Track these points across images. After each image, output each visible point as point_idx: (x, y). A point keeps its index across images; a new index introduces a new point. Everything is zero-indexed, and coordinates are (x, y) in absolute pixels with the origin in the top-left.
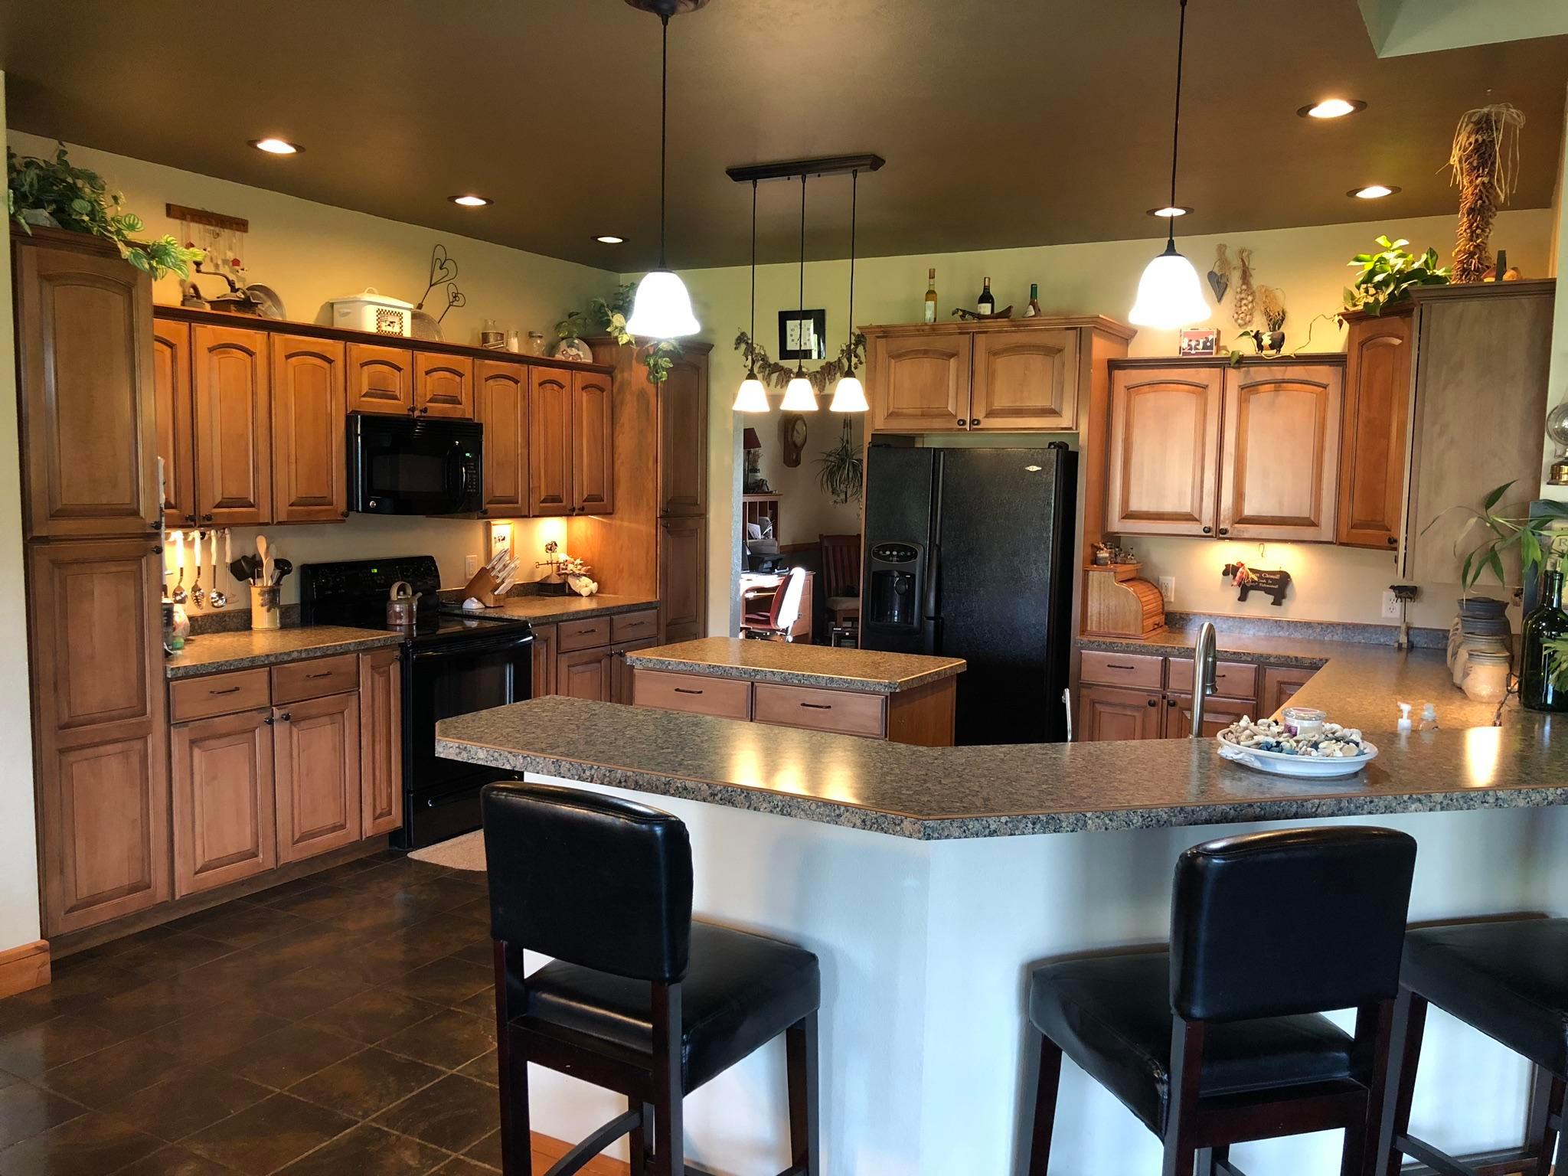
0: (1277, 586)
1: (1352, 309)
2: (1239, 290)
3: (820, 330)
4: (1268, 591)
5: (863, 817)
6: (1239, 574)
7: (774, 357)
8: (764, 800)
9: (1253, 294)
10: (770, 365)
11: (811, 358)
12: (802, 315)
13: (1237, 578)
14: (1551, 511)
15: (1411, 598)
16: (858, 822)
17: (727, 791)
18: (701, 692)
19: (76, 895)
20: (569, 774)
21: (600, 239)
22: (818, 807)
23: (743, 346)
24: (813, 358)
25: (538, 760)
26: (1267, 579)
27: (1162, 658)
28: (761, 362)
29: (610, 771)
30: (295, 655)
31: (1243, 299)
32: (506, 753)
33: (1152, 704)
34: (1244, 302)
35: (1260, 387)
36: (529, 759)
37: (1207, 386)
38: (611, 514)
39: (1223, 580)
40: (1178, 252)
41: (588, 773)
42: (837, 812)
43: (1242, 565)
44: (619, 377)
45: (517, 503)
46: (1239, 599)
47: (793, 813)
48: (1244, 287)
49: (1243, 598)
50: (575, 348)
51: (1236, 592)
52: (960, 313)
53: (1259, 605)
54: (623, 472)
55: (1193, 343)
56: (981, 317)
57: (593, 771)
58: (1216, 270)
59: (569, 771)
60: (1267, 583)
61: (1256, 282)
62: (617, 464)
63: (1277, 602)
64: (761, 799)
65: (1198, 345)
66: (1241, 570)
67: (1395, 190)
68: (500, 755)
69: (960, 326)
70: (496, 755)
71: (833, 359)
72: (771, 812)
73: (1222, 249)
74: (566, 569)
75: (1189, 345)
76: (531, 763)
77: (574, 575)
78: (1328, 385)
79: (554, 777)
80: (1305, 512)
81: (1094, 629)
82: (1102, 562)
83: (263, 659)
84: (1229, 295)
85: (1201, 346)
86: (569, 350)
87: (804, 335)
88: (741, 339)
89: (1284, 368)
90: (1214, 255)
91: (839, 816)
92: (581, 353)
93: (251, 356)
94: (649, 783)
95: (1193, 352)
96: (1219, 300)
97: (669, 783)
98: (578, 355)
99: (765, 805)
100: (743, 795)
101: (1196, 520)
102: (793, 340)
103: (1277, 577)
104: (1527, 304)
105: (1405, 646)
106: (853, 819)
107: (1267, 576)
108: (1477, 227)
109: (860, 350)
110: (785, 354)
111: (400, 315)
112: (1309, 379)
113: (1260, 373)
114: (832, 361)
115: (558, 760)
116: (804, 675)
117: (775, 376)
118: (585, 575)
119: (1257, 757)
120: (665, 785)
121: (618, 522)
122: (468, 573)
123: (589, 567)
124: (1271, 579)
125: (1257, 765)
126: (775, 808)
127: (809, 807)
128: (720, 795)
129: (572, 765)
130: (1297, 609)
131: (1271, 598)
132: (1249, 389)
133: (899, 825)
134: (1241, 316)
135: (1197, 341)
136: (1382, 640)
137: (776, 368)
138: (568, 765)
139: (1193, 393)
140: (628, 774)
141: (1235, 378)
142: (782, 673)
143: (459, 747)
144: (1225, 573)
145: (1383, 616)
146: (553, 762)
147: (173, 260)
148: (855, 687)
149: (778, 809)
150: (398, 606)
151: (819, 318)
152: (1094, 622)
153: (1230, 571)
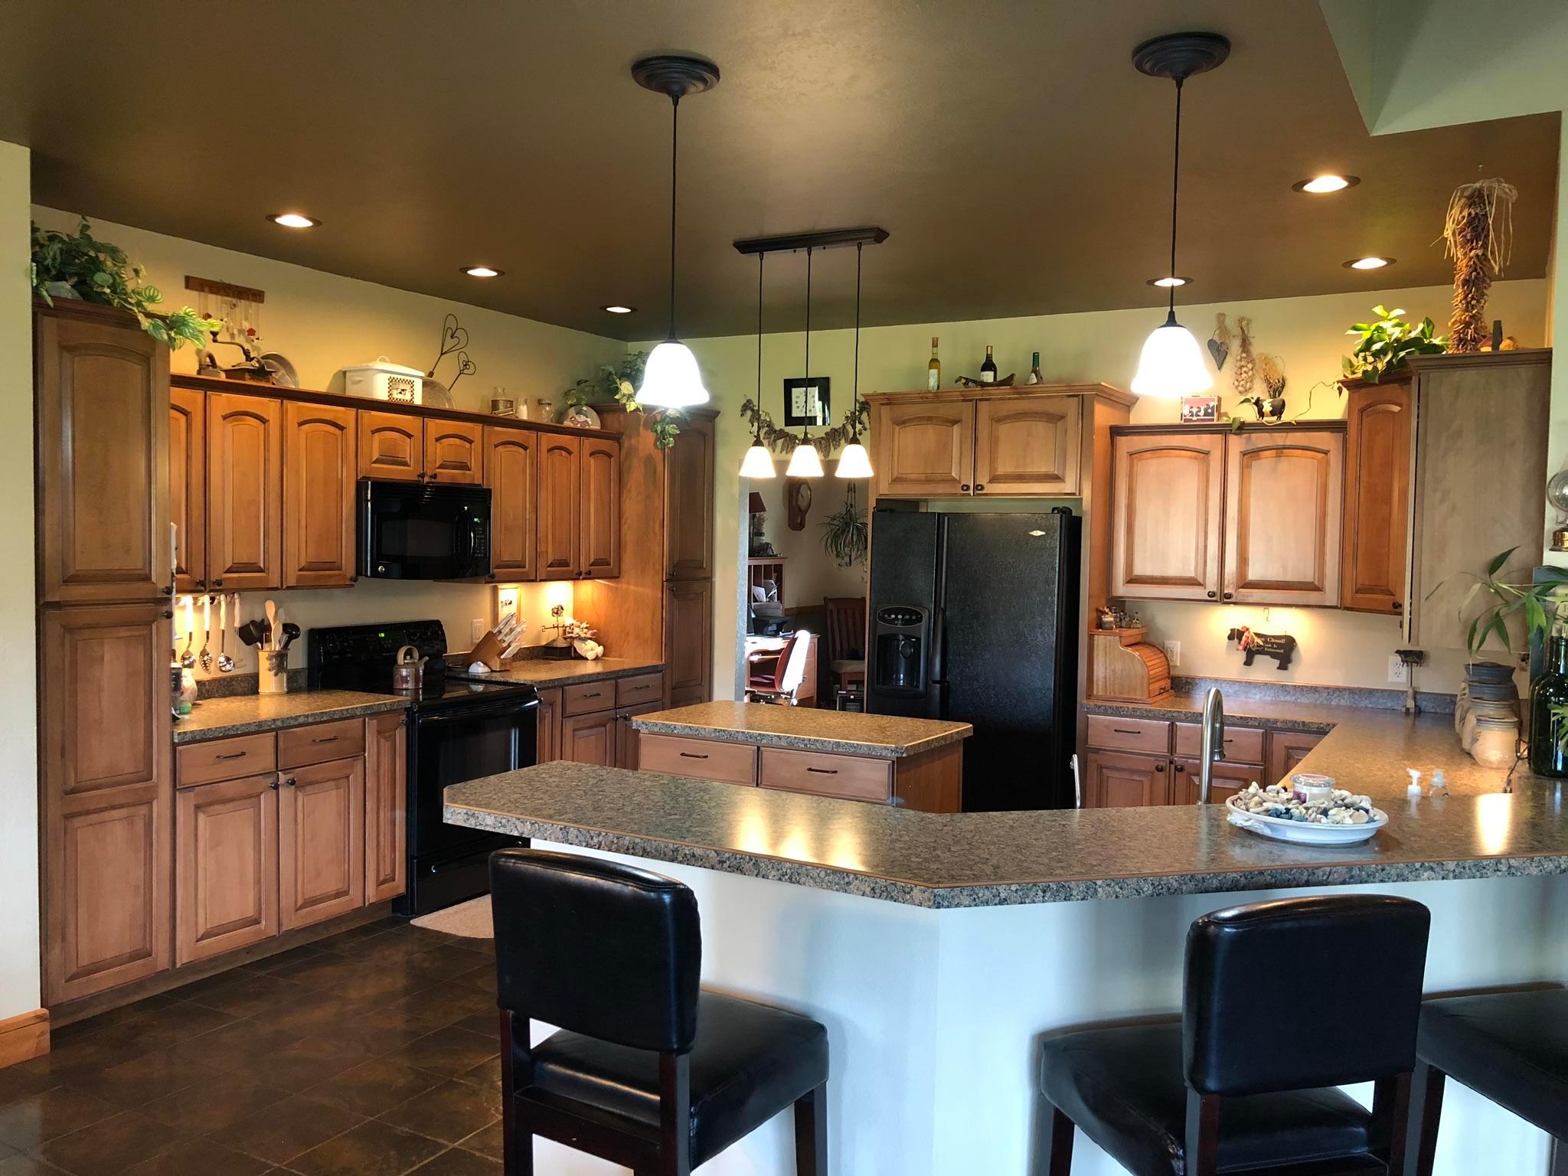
0: (1283, 650)
1: (1351, 377)
2: (1239, 358)
3: (825, 397)
4: (1274, 656)
5: (872, 885)
6: (1244, 638)
7: (779, 423)
8: (773, 868)
9: (1252, 361)
10: (775, 432)
11: (815, 424)
12: (808, 382)
13: (1242, 642)
14: (1554, 577)
15: (1417, 663)
16: (868, 890)
17: (736, 858)
18: (706, 757)
19: (77, 964)
20: (577, 841)
21: (609, 309)
22: (827, 875)
23: (749, 413)
24: (818, 424)
25: (546, 826)
26: (1272, 644)
27: (1168, 723)
28: (767, 429)
29: (617, 838)
30: (301, 720)
31: (1243, 366)
32: (514, 819)
33: (1160, 769)
34: (1244, 369)
35: (1261, 453)
36: (537, 825)
37: (1209, 452)
38: (618, 577)
39: (1228, 646)
40: (1178, 323)
41: (596, 840)
42: (846, 880)
43: (1248, 629)
44: (626, 444)
45: (525, 567)
46: (1245, 664)
47: (802, 880)
48: (1244, 355)
49: (1248, 662)
50: (584, 415)
51: (1242, 656)
52: (963, 381)
53: (1265, 669)
54: (629, 537)
55: (1195, 410)
56: (984, 385)
57: (601, 838)
58: (1216, 338)
59: (577, 837)
60: (1272, 648)
61: (1256, 349)
62: (624, 528)
63: (1283, 666)
64: (770, 867)
65: (1200, 411)
66: (1246, 634)
67: (1391, 261)
68: (508, 821)
69: (964, 393)
70: (504, 821)
71: (838, 425)
72: (780, 879)
73: (1221, 317)
74: (572, 633)
75: (1190, 412)
76: (539, 829)
77: (580, 638)
78: (1329, 451)
79: (561, 844)
80: (1308, 575)
81: (1100, 694)
82: (1107, 626)
83: (269, 723)
84: (1230, 363)
85: (1202, 413)
86: (577, 418)
87: (808, 402)
88: (747, 406)
89: (1285, 434)
90: (1214, 324)
91: (848, 883)
92: (589, 420)
93: (265, 423)
94: (656, 850)
95: (1195, 418)
96: (1220, 369)
97: (676, 850)
98: (586, 421)
99: (773, 873)
100: (752, 863)
101: (1200, 584)
102: (798, 407)
103: (1283, 641)
104: (1525, 372)
105: (1412, 710)
106: (862, 887)
107: (1273, 641)
108: (1473, 298)
109: (864, 416)
110: (790, 420)
111: (411, 383)
112: (1311, 446)
113: (1261, 440)
114: (837, 427)
115: (565, 827)
116: (810, 740)
117: (780, 442)
118: (591, 639)
119: (1266, 824)
120: (673, 851)
121: (624, 586)
122: (474, 637)
123: (595, 631)
124: (1276, 644)
125: (1267, 832)
126: (784, 876)
127: (818, 875)
128: (728, 862)
129: (580, 832)
130: (1302, 673)
131: (1277, 662)
132: (1251, 455)
133: (909, 893)
134: (1242, 383)
135: (1198, 408)
136: (1389, 705)
137: (781, 434)
138: (575, 832)
139: (1196, 458)
140: (637, 840)
141: (1236, 444)
142: (789, 737)
143: (467, 813)
144: (1231, 637)
145: (1390, 680)
146: (561, 829)
147: (191, 331)
148: (861, 751)
149: (787, 877)
150: (404, 670)
151: (824, 386)
152: (1100, 687)
153: (1236, 635)
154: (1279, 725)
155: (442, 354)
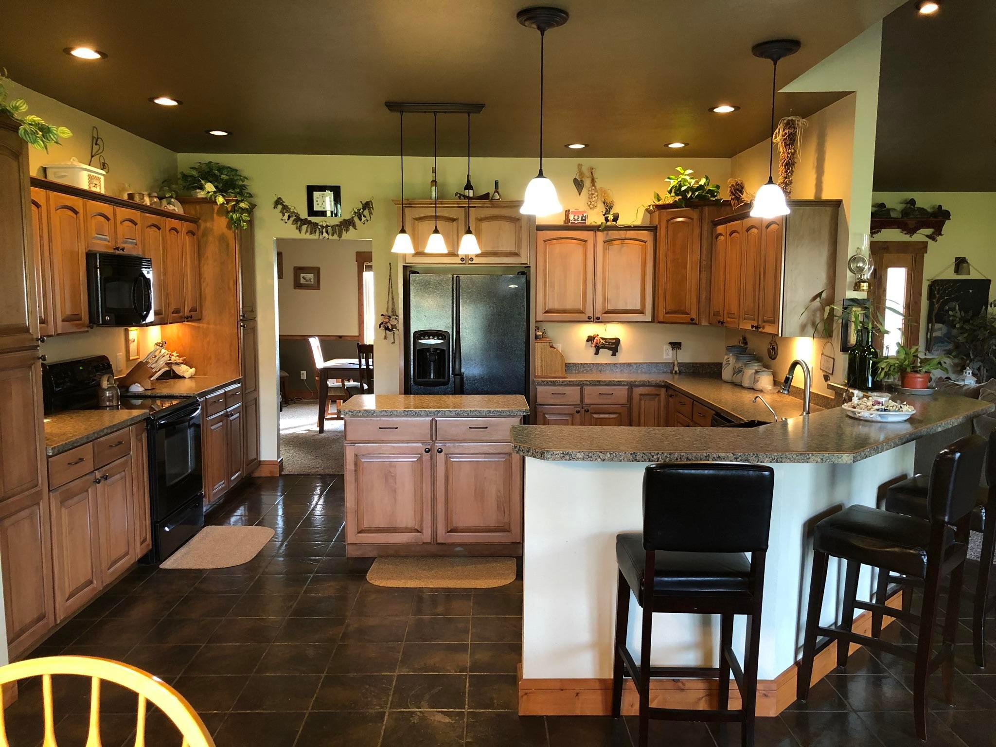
0: (614, 346)
1: (657, 203)
2: (590, 189)
3: (337, 199)
4: (609, 349)
5: (821, 457)
6: (595, 340)
7: (304, 214)
8: (767, 457)
9: (597, 191)
10: (302, 220)
11: (326, 216)
12: (322, 189)
13: (594, 343)
15: (679, 348)
16: (819, 460)
17: (745, 455)
18: (397, 428)
19: (13, 630)
20: (643, 459)
21: (211, 133)
22: (797, 456)
23: (280, 207)
24: (328, 216)
25: (620, 454)
26: (609, 342)
27: (580, 387)
28: (295, 217)
29: (670, 454)
30: (105, 431)
31: (593, 194)
32: (598, 453)
33: (578, 412)
34: (594, 196)
35: (613, 242)
36: (614, 454)
37: (586, 241)
38: (200, 319)
39: (586, 346)
41: (655, 457)
42: (808, 457)
43: (598, 335)
44: (203, 226)
46: (595, 354)
47: (783, 461)
48: (593, 188)
49: (597, 353)
50: (173, 205)
51: (593, 350)
52: (459, 195)
53: (605, 357)
54: (209, 291)
55: (576, 217)
57: (659, 456)
58: (577, 178)
59: (642, 457)
60: (609, 345)
61: (598, 185)
62: (204, 285)
63: (614, 354)
64: (765, 456)
65: (579, 218)
66: (596, 338)
68: (593, 454)
70: (590, 454)
72: (771, 462)
73: (580, 166)
75: (574, 218)
76: (616, 456)
78: (647, 241)
79: (632, 462)
80: (638, 307)
81: (539, 375)
82: (539, 337)
84: (584, 191)
85: (580, 219)
86: (168, 206)
87: (325, 201)
88: (279, 202)
89: (625, 232)
90: (576, 170)
92: (176, 208)
94: (695, 457)
95: (576, 222)
96: (580, 194)
97: (709, 456)
98: (174, 209)
99: (767, 459)
100: (754, 456)
101: (583, 313)
102: (318, 204)
103: (614, 341)
105: (678, 372)
106: (816, 459)
107: (609, 341)
109: (366, 212)
110: (312, 212)
111: (99, 179)
112: (638, 238)
113: (614, 234)
114: (347, 218)
115: (634, 453)
117: (304, 227)
120: (706, 457)
121: (205, 326)
124: (611, 342)
126: (773, 460)
127: (792, 457)
128: (740, 458)
129: (645, 454)
130: (623, 357)
131: (611, 352)
132: (608, 242)
133: (840, 458)
134: (593, 203)
135: (578, 216)
136: (665, 370)
137: (305, 222)
138: (641, 455)
139: (580, 245)
140: (682, 454)
141: (601, 236)
142: (456, 410)
143: (563, 453)
144: (588, 341)
145: (664, 357)
146: (631, 454)
149: (775, 460)
151: (336, 191)
152: (539, 371)
153: (590, 339)
154: (637, 383)
155: (92, 157)
